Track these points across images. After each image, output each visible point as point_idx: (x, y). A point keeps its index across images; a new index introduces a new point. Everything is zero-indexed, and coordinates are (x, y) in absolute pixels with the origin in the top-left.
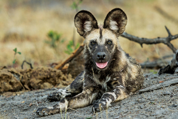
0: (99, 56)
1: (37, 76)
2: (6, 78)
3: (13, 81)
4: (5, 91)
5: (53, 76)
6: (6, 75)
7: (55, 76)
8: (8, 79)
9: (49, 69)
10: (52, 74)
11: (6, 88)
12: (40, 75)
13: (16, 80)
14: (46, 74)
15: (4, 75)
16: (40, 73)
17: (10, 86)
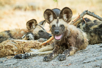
0: (55, 32)
1: (28, 46)
2: (9, 47)
3: (13, 49)
4: (9, 55)
5: (37, 46)
6: (10, 46)
7: (38, 46)
8: (11, 48)
9: (35, 42)
10: (37, 45)
11: (9, 53)
12: (29, 45)
13: (15, 49)
14: (33, 45)
15: (8, 45)
16: (29, 44)
17: (12, 52)
